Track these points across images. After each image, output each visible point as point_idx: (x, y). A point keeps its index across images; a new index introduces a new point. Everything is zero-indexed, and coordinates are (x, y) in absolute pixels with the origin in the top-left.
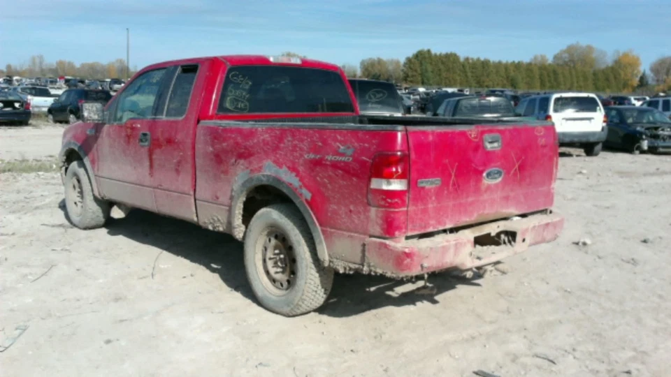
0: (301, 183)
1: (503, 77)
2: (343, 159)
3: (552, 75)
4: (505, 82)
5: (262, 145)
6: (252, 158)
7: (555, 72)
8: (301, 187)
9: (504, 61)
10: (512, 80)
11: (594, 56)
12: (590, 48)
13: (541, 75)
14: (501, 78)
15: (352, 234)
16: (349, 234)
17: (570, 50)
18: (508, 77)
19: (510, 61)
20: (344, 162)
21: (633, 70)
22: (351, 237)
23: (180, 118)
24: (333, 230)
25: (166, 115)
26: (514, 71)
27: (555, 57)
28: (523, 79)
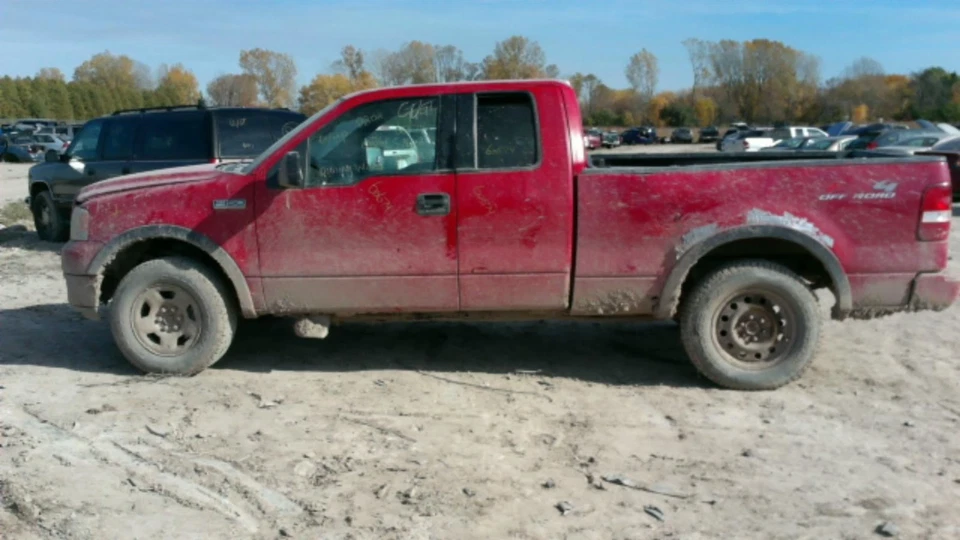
0: (817, 230)
1: (15, 101)
2: (882, 195)
3: (87, 98)
4: (20, 108)
5: (737, 191)
6: (718, 210)
7: (91, 94)
8: (818, 233)
9: (13, 77)
10: (31, 107)
11: (132, 71)
12: (124, 60)
13: (72, 98)
14: (13, 103)
15: (895, 274)
16: (891, 274)
17: (98, 61)
18: (23, 101)
19: (23, 76)
20: (884, 199)
21: (190, 92)
22: (893, 278)
23: (531, 168)
24: (865, 275)
25: (480, 165)
26: (32, 92)
27: (78, 72)
28: (46, 104)
